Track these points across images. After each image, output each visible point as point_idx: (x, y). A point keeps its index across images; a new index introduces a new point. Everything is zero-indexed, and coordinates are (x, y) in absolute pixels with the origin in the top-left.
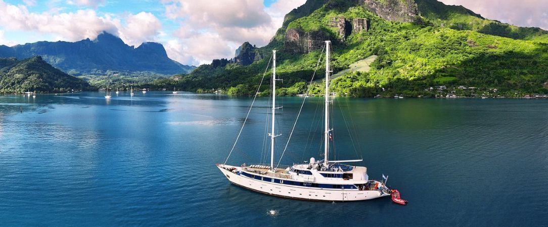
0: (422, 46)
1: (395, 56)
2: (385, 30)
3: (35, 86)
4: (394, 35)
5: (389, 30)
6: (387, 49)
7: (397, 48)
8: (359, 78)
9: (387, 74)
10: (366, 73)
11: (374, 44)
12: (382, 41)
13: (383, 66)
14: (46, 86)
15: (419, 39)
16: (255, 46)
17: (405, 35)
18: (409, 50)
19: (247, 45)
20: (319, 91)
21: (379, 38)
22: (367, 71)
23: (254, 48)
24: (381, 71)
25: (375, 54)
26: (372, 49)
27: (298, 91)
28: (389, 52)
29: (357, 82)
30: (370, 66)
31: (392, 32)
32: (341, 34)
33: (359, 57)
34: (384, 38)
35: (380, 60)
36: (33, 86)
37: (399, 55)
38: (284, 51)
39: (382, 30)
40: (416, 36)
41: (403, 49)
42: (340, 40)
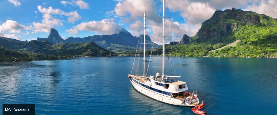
0: (261, 35)
1: (249, 40)
2: (245, 29)
3: (89, 54)
4: (249, 31)
5: (246, 29)
6: (245, 37)
7: (249, 36)
8: (231, 49)
9: (244, 47)
10: (234, 47)
11: (240, 35)
12: (243, 33)
13: (243, 44)
14: (94, 54)
15: (260, 32)
16: (189, 36)
17: (254, 31)
18: (255, 37)
19: (185, 36)
20: (213, 55)
21: (242, 32)
22: (235, 46)
23: (189, 37)
24: (242, 46)
25: (240, 39)
26: (239, 37)
27: (204, 54)
28: (246, 38)
29: (230, 51)
30: (237, 44)
31: (248, 29)
32: (225, 31)
33: (233, 40)
34: (244, 32)
35: (242, 42)
36: (88, 54)
37: (250, 39)
38: (201, 38)
39: (244, 29)
40: (258, 31)
41: (252, 37)
42: (225, 33)
